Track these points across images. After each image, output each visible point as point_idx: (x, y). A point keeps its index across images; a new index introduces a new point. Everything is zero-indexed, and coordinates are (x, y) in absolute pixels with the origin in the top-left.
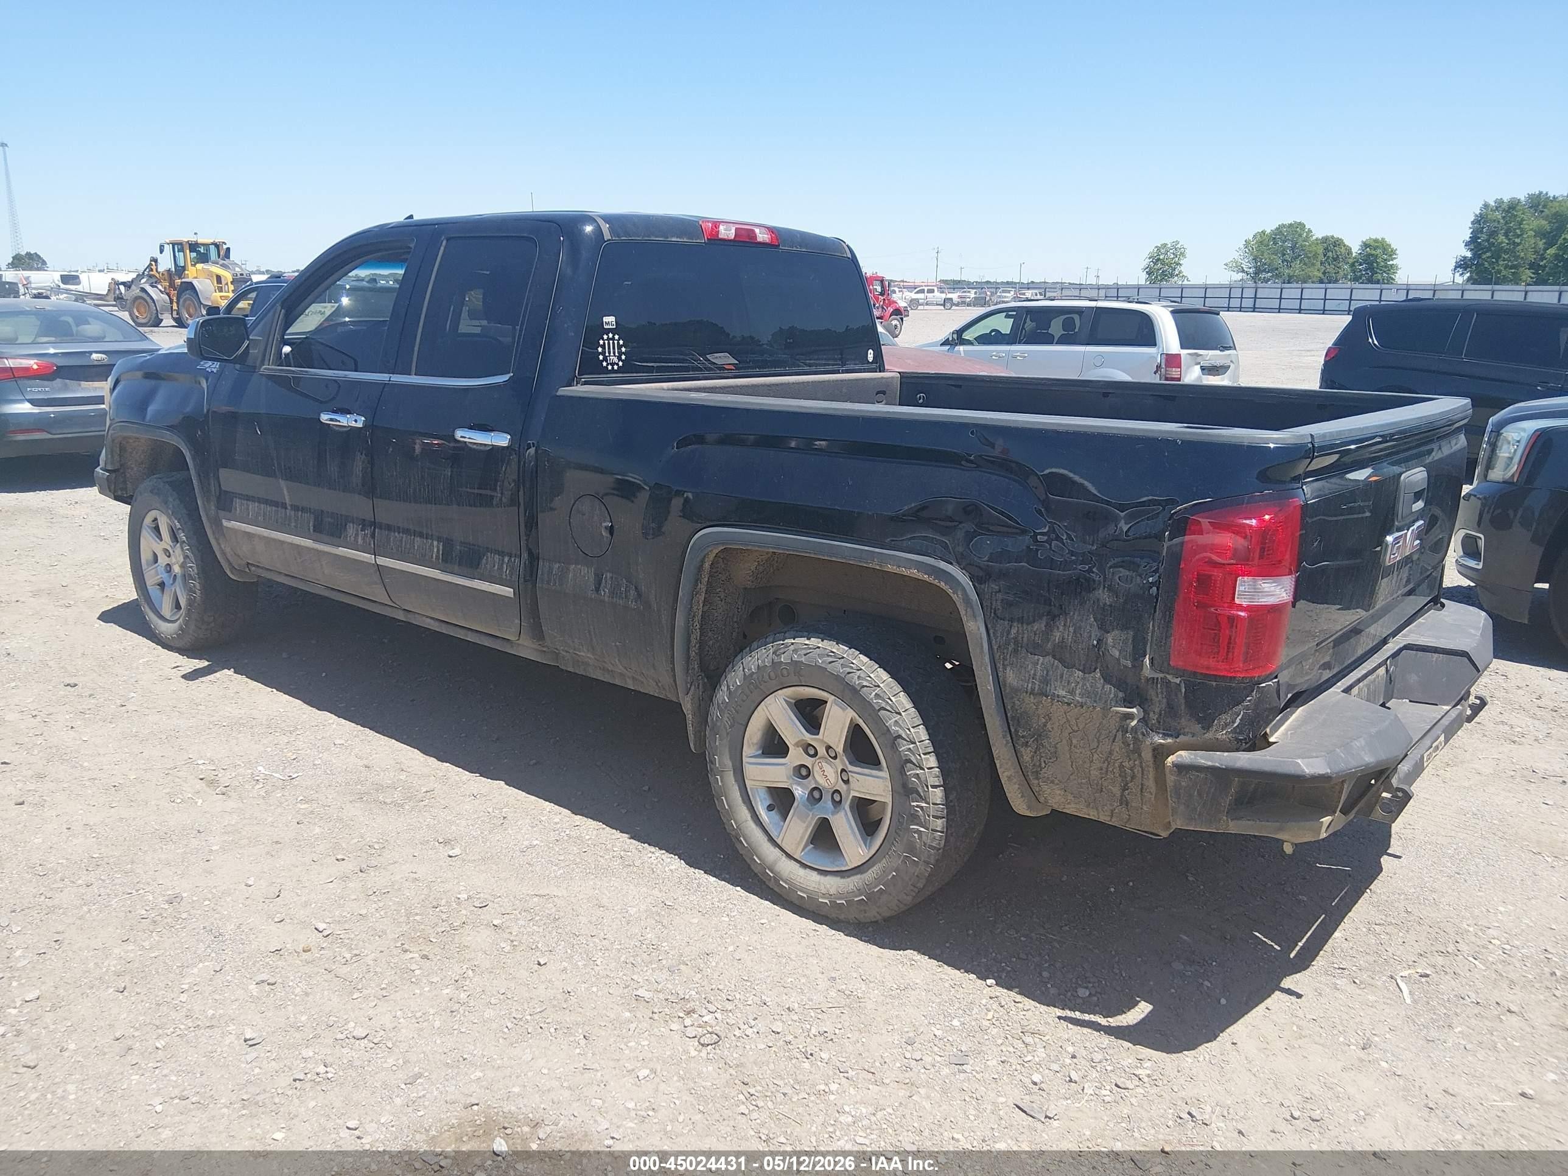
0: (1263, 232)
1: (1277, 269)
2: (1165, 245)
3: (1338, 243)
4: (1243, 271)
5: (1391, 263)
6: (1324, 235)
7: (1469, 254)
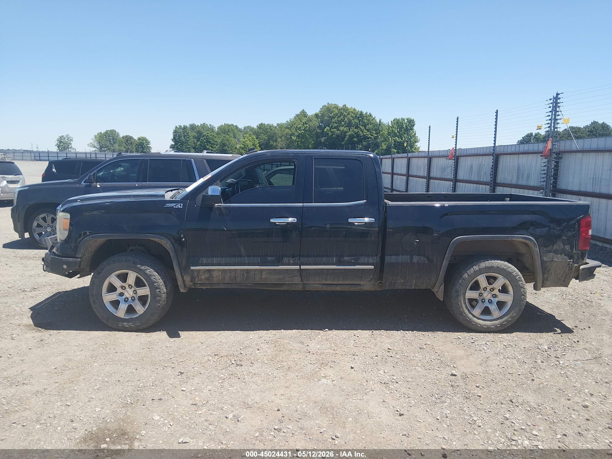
0: (101, 133)
1: (108, 147)
2: (63, 136)
3: (131, 138)
4: (95, 147)
5: (149, 146)
6: (126, 135)
7: (173, 143)
